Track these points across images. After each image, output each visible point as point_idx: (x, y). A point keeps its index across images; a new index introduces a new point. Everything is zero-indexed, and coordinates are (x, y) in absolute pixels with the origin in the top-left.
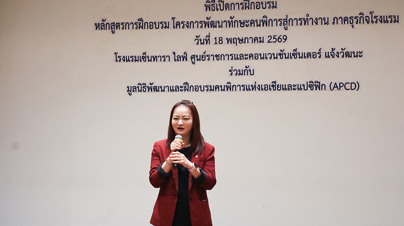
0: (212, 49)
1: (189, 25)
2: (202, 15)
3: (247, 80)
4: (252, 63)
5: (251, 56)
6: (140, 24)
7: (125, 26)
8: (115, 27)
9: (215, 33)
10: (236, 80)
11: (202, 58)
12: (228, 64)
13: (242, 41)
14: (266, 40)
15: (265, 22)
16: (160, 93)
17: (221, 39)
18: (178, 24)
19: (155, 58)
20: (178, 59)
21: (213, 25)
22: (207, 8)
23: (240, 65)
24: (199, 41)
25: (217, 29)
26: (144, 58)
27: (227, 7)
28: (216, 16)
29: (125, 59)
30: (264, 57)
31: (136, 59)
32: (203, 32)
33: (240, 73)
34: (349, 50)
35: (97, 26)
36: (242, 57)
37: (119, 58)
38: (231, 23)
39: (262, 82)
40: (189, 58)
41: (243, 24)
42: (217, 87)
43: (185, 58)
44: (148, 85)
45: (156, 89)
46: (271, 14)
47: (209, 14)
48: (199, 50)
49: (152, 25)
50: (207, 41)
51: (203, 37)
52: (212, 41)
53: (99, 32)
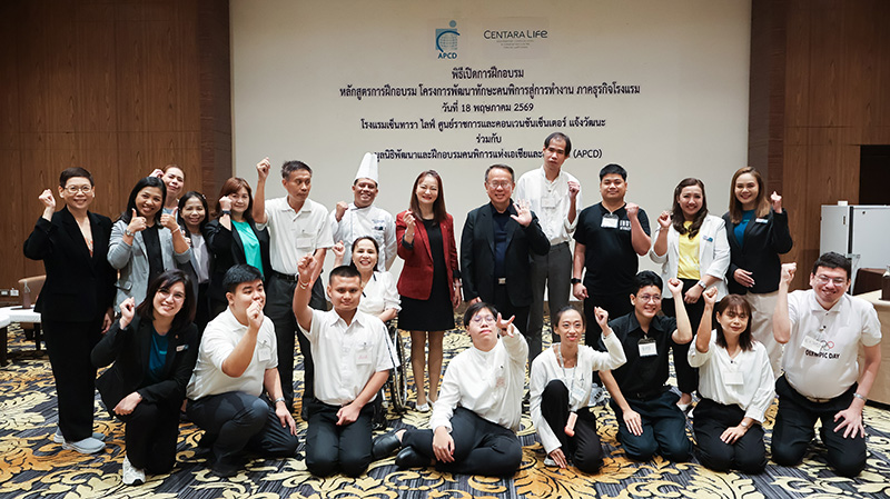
0: (460, 116)
1: (436, 92)
2: (450, 83)
3: (494, 147)
4: (499, 131)
5: (498, 123)
6: (387, 91)
7: (372, 92)
8: (361, 93)
9: (463, 100)
10: (483, 147)
11: (450, 125)
12: (476, 131)
13: (489, 109)
14: (513, 108)
15: (512, 90)
16: (408, 160)
17: (468, 107)
18: (425, 91)
19: (402, 125)
20: (426, 126)
21: (461, 92)
22: (455, 75)
23: (487, 132)
24: (446, 108)
25: (465, 97)
26: (391, 124)
27: (475, 74)
28: (463, 84)
29: (373, 126)
30: (510, 125)
31: (383, 126)
32: (451, 100)
33: (487, 140)
34: (592, 119)
35: (343, 92)
36: (489, 124)
37: (365, 125)
38: (478, 91)
39: (509, 150)
40: (437, 126)
41: (490, 92)
42: (465, 154)
43: (433, 125)
44: (396, 151)
45: (404, 156)
46: (518, 82)
47: (457, 81)
48: (447, 117)
49: (399, 92)
50: (455, 108)
51: (450, 104)
52: (460, 108)
53: (345, 98)
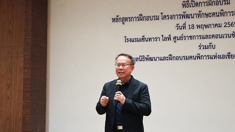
0: (187, 32)
1: (172, 17)
2: (181, 10)
3: (210, 52)
4: (214, 41)
5: (213, 36)
6: (141, 18)
7: (131, 19)
8: (124, 20)
9: (189, 22)
10: (203, 52)
11: (181, 38)
12: (198, 42)
13: (207, 26)
14: (223, 25)
15: (222, 14)
16: (154, 62)
17: (193, 26)
18: (165, 17)
19: (150, 39)
20: (165, 39)
21: (188, 16)
22: (184, 5)
23: (206, 42)
24: (178, 27)
25: (191, 19)
26: (143, 39)
27: (197, 4)
28: (190, 11)
29: (132, 40)
30: (222, 37)
31: (138, 40)
32: (181, 22)
33: (206, 48)
35: (114, 20)
36: (207, 37)
37: (127, 40)
38: (199, 15)
39: (220, 53)
40: (172, 38)
41: (207, 15)
42: (191, 57)
43: (169, 39)
44: (146, 56)
45: (151, 59)
46: (226, 8)
47: (185, 9)
48: (179, 33)
49: (148, 18)
50: (184, 27)
51: (181, 25)
52: (187, 27)
53: (115, 24)
